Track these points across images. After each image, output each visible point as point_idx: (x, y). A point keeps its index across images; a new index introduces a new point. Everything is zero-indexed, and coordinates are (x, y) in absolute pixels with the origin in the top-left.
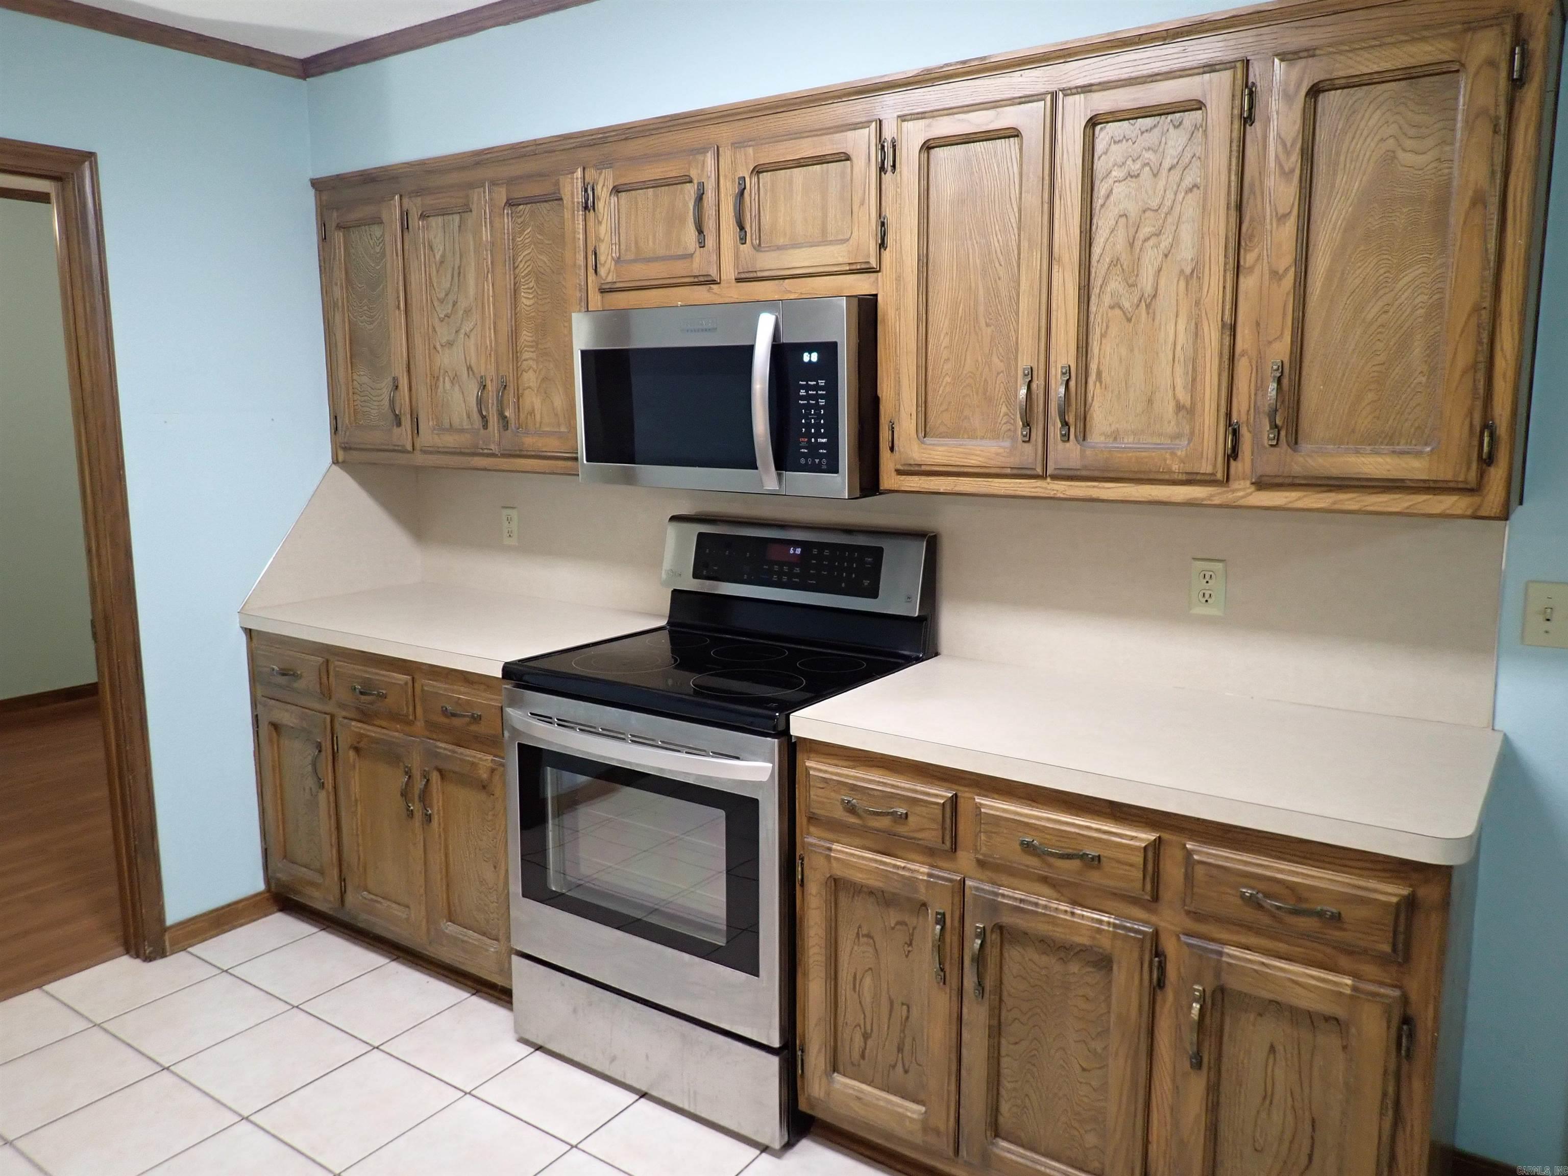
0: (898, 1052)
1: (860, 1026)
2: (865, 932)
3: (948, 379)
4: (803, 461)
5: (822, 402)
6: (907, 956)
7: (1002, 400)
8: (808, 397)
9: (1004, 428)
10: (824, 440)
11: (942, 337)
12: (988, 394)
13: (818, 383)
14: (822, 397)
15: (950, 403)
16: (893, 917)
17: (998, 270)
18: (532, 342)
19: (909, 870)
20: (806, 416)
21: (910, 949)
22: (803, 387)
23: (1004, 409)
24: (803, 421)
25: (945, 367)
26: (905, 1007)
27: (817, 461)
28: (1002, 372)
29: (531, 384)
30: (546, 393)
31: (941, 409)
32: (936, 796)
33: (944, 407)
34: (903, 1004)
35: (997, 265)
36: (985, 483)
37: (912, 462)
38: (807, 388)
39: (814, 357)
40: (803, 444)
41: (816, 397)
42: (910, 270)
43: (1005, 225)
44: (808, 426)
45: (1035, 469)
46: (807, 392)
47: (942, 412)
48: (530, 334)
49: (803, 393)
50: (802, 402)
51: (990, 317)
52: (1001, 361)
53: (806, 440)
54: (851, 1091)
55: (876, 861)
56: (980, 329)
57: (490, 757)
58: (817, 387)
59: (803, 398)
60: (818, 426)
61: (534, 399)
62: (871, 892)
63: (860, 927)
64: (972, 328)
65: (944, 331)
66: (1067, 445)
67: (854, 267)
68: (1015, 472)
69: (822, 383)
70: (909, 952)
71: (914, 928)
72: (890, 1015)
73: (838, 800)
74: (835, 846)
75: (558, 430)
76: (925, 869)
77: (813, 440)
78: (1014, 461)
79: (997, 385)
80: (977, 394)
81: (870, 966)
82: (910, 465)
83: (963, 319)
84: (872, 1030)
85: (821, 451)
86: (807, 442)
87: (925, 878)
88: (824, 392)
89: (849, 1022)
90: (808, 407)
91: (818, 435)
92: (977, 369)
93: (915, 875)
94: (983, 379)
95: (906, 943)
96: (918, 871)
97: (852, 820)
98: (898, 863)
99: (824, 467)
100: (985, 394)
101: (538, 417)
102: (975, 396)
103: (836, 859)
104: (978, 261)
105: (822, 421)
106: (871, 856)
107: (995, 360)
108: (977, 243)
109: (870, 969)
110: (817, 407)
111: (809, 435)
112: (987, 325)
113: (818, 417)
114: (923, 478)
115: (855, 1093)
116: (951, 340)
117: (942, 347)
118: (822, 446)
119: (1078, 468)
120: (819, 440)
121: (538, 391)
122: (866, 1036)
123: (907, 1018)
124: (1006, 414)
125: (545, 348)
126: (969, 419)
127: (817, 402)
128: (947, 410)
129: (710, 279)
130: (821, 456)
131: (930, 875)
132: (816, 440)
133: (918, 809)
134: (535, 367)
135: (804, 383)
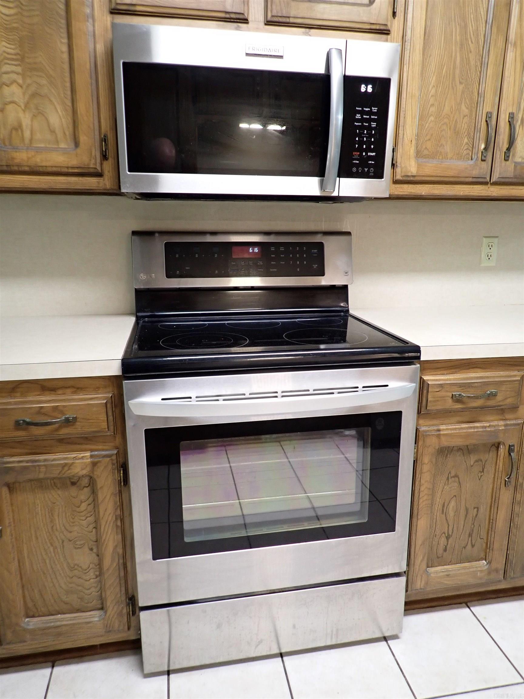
0: (469, 536)
1: (445, 534)
2: (453, 474)
3: (432, 118)
4: (354, 170)
5: (374, 125)
6: (479, 479)
7: (465, 134)
8: (362, 120)
9: (465, 152)
10: (373, 154)
11: (430, 89)
12: (457, 129)
13: (371, 109)
14: (374, 120)
15: (432, 135)
16: (473, 458)
17: (470, 46)
18: (15, 55)
19: (493, 426)
20: (360, 135)
21: (482, 474)
22: (359, 112)
23: (466, 140)
24: (357, 139)
25: (431, 110)
26: (476, 509)
27: (366, 170)
28: (467, 115)
29: (16, 99)
30: (37, 109)
31: (426, 139)
32: (515, 376)
33: (428, 137)
34: (474, 508)
35: (470, 43)
36: (452, 188)
37: (410, 174)
38: (362, 113)
39: (370, 89)
40: (355, 157)
41: (369, 121)
42: (418, 35)
43: (476, 16)
44: (361, 143)
45: (486, 178)
46: (362, 116)
47: (426, 141)
48: (12, 47)
49: (358, 116)
50: (357, 124)
51: (463, 77)
52: (467, 108)
53: (359, 153)
54: (442, 574)
55: (471, 428)
56: (456, 86)
57: (88, 454)
58: (370, 113)
59: (358, 120)
60: (369, 143)
61: (21, 115)
62: (460, 449)
63: (450, 473)
64: (451, 85)
65: (432, 84)
66: (507, 163)
67: (374, 27)
68: (474, 180)
69: (375, 109)
70: (481, 476)
71: (486, 461)
72: (465, 519)
73: (449, 397)
74: (442, 427)
75: (56, 146)
76: (502, 423)
77: (364, 154)
78: (475, 173)
79: (463, 125)
80: (450, 129)
81: (455, 494)
82: (408, 176)
83: (445, 77)
84: (452, 533)
85: (370, 162)
86: (359, 155)
87: (503, 428)
88: (376, 117)
89: (437, 534)
90: (362, 128)
91: (369, 150)
92: (452, 113)
93: (497, 428)
94: (455, 120)
95: (480, 471)
96: (498, 425)
97: (459, 406)
98: (485, 425)
99: (372, 174)
100: (455, 130)
101: (27, 134)
102: (449, 131)
103: (444, 435)
104: (458, 37)
105: (373, 140)
106: (467, 426)
107: (463, 107)
108: (458, 24)
109: (455, 496)
110: (369, 128)
111: (360, 150)
112: (461, 83)
113: (370, 136)
114: (411, 186)
115: (445, 574)
116: (436, 91)
117: (430, 96)
118: (371, 158)
119: (511, 177)
120: (369, 154)
121: (26, 106)
122: (448, 538)
123: (476, 515)
124: (467, 144)
125: (35, 63)
126: (444, 146)
127: (370, 125)
128: (429, 140)
129: (241, 17)
130: (369, 166)
131: (506, 425)
132: (366, 154)
133: (504, 388)
134: (20, 81)
135: (360, 109)
